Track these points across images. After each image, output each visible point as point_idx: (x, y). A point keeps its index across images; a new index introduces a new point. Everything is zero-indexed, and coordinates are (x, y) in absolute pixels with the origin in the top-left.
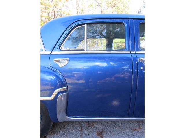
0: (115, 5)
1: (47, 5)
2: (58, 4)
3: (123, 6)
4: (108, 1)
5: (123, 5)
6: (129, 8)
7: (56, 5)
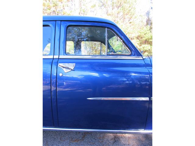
0: (120, 6)
1: (46, 5)
2: (58, 4)
3: (129, 7)
4: (113, 1)
5: (129, 5)
6: (135, 9)
7: (56, 5)
